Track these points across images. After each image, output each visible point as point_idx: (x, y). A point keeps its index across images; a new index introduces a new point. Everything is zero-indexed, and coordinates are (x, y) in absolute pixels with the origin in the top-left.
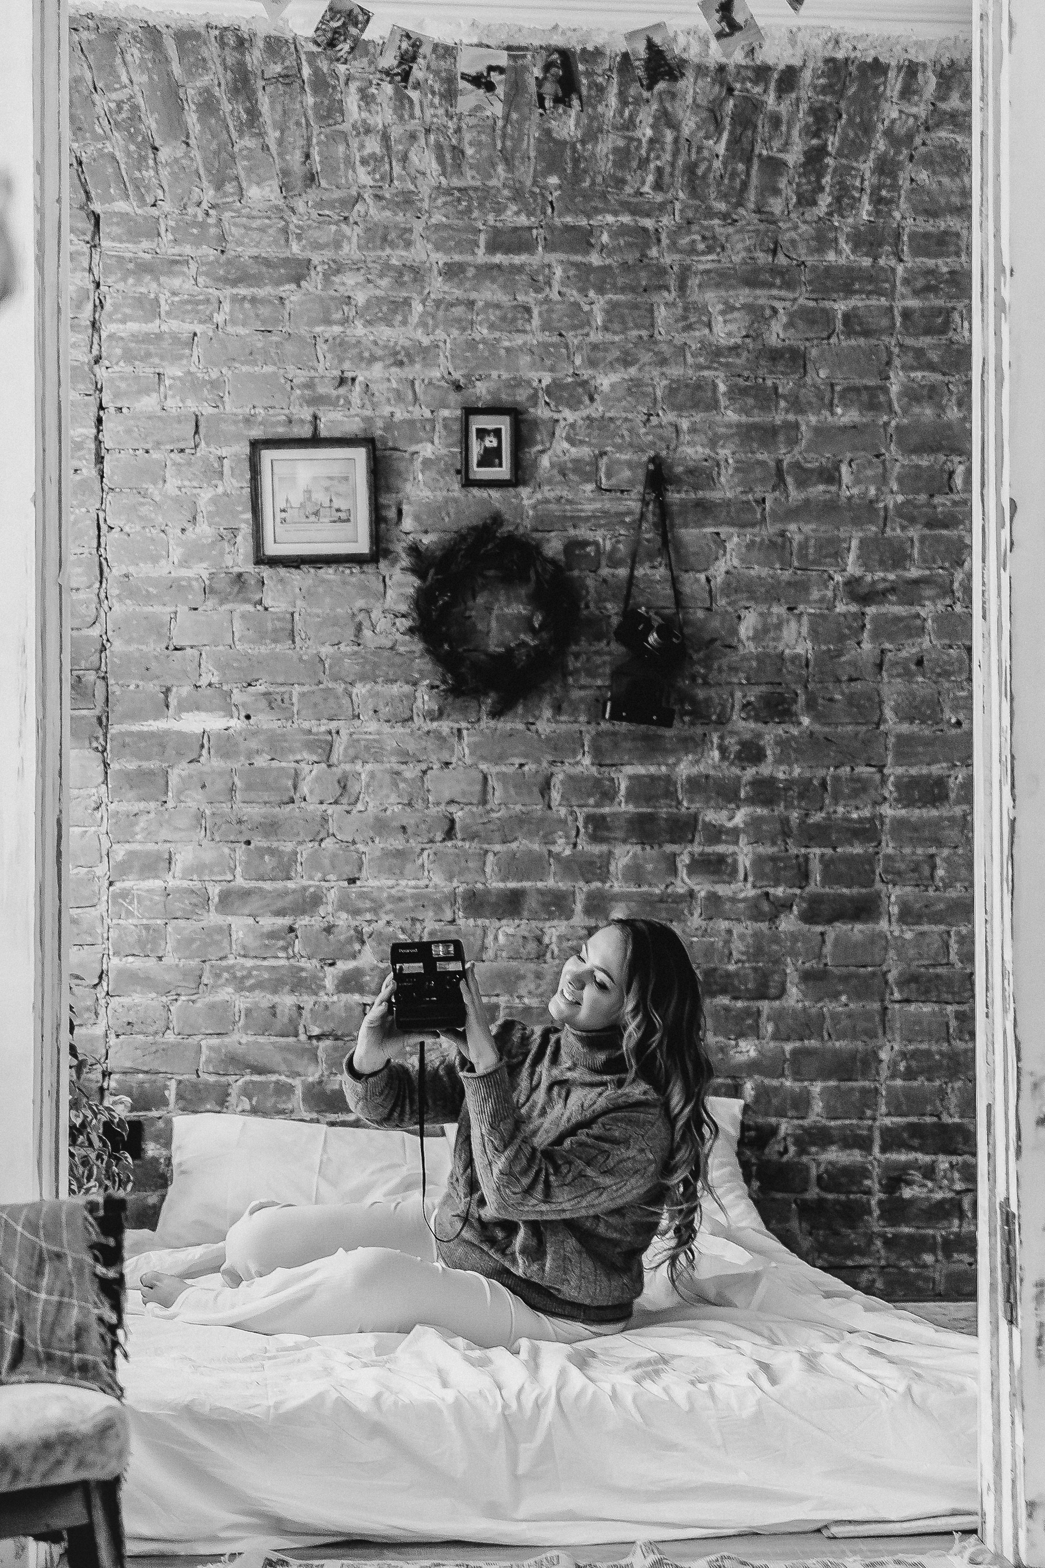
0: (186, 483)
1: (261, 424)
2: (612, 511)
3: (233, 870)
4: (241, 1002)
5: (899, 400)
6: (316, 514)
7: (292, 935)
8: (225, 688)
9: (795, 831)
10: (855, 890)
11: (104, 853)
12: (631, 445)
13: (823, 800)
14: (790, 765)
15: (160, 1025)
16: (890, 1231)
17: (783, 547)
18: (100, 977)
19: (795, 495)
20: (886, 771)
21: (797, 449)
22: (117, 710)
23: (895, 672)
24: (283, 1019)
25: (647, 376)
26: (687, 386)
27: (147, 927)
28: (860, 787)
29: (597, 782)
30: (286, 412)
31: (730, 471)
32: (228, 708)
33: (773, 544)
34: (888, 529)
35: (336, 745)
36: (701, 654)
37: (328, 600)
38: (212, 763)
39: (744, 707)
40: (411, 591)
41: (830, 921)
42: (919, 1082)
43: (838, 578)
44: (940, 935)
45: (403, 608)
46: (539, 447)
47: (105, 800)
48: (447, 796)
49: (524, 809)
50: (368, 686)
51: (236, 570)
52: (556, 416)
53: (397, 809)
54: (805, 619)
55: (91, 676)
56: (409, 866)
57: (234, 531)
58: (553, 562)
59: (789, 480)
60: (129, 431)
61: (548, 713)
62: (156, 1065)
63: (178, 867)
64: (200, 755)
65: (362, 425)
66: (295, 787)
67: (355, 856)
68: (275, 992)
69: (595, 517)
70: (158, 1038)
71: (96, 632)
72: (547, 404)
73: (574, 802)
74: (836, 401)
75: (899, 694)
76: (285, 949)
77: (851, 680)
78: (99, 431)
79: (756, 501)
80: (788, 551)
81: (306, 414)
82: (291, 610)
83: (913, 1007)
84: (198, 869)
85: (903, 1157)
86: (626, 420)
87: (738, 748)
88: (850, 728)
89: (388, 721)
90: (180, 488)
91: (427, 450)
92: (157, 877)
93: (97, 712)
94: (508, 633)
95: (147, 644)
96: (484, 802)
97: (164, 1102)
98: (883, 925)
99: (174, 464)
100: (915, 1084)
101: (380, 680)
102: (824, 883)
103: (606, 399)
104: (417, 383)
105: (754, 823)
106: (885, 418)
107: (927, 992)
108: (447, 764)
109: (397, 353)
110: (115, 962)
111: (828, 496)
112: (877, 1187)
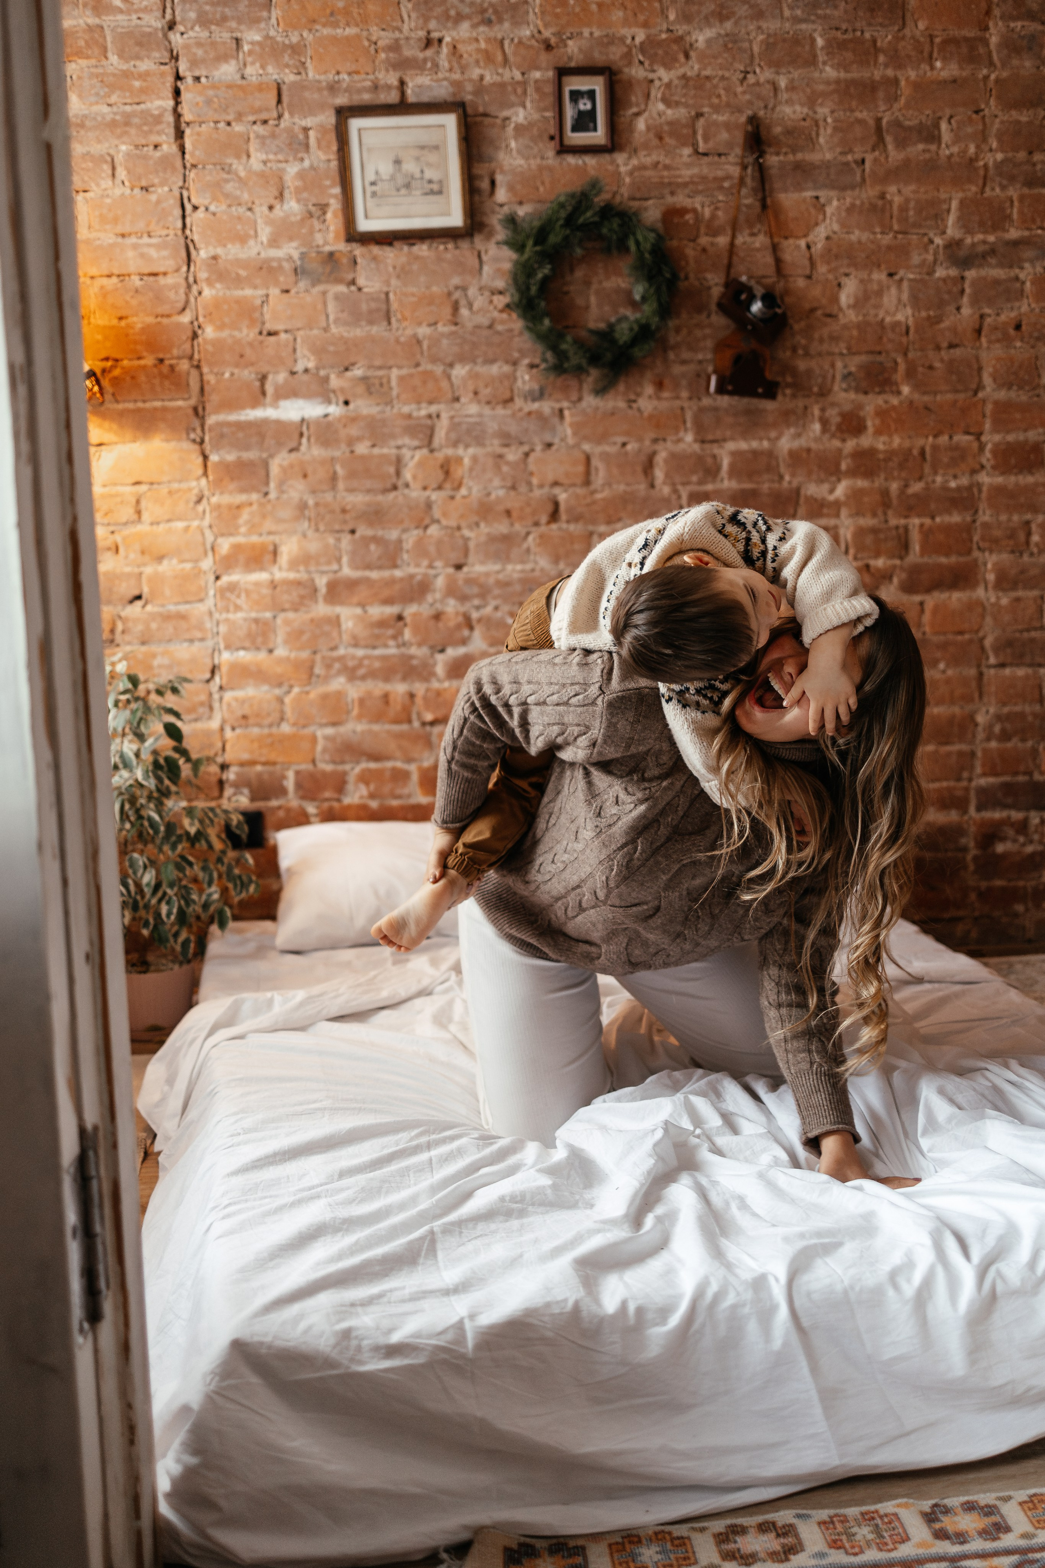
0: (271, 157)
1: (346, 90)
2: (711, 176)
3: (339, 560)
4: (354, 692)
5: (998, 52)
6: (408, 186)
7: (401, 624)
8: (322, 373)
9: (895, 502)
10: (953, 559)
11: (209, 546)
12: (728, 105)
13: (922, 469)
14: (890, 436)
15: (276, 716)
16: (984, 885)
17: (883, 210)
18: (213, 672)
19: (895, 155)
20: (984, 438)
21: (896, 106)
22: (213, 399)
23: (993, 337)
24: (396, 706)
25: (743, 31)
26: (784, 40)
27: (256, 621)
28: (959, 456)
29: (700, 459)
30: (371, 77)
31: (829, 131)
32: (325, 394)
33: (873, 208)
34: (987, 189)
35: (437, 430)
36: (803, 324)
37: (422, 279)
38: (311, 451)
39: (847, 376)
40: (507, 266)
41: (928, 590)
42: (1014, 743)
43: (938, 241)
44: (1035, 599)
45: (500, 284)
46: (635, 110)
47: (206, 493)
48: (550, 478)
49: (629, 489)
50: (467, 368)
51: (328, 249)
52: (651, 76)
53: (501, 493)
54: (905, 284)
55: (184, 365)
56: (515, 552)
57: (323, 208)
58: (653, 230)
59: (889, 139)
60: (209, 102)
61: (649, 390)
62: (273, 757)
63: (284, 558)
64: (300, 444)
65: (451, 90)
66: (398, 473)
67: (460, 542)
68: (387, 679)
69: (692, 182)
70: (274, 730)
71: (186, 318)
72: (641, 63)
73: (678, 479)
74: (935, 55)
75: (998, 359)
76: (394, 637)
77: (951, 346)
78: (177, 103)
79: (856, 162)
80: (888, 215)
81: (392, 79)
82: (385, 289)
83: (1007, 671)
84: (303, 560)
85: (997, 815)
86: (723, 78)
87: (838, 419)
88: (950, 397)
89: (488, 403)
90: (265, 163)
91: (520, 116)
92: (262, 569)
93: (193, 402)
94: (607, 308)
95: (240, 330)
96: (587, 482)
97: (283, 791)
98: (980, 592)
99: (258, 136)
100: (1009, 745)
101: (480, 360)
102: (922, 555)
103: (702, 57)
104: (506, 43)
105: (855, 495)
106: (985, 71)
107: (1022, 656)
108: (549, 445)
109: (483, 11)
110: (226, 657)
111: (927, 156)
112: (972, 844)
